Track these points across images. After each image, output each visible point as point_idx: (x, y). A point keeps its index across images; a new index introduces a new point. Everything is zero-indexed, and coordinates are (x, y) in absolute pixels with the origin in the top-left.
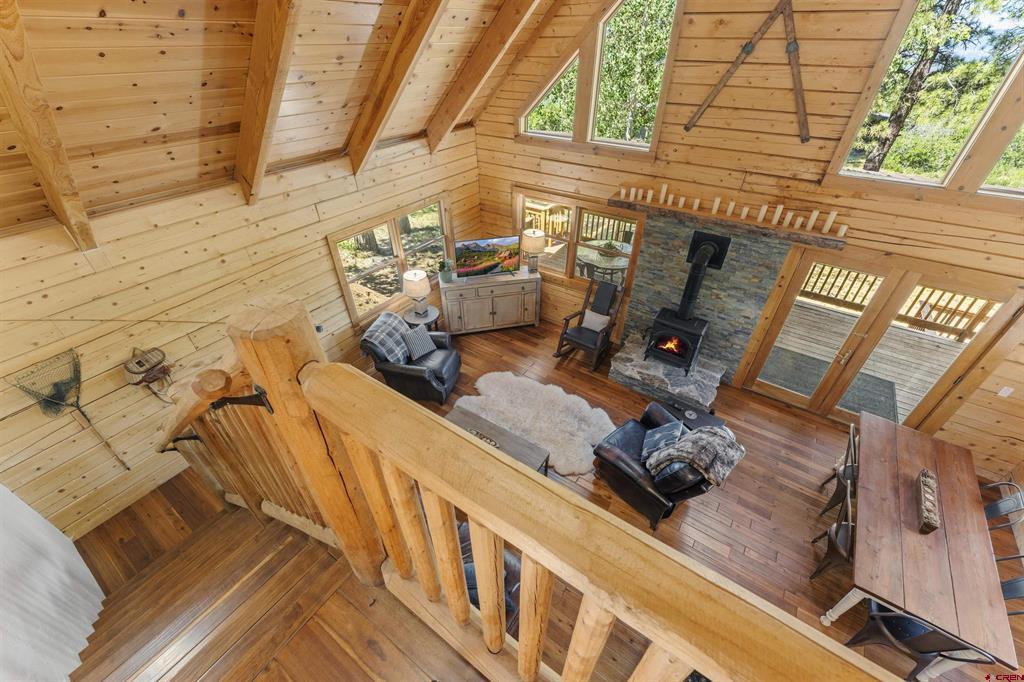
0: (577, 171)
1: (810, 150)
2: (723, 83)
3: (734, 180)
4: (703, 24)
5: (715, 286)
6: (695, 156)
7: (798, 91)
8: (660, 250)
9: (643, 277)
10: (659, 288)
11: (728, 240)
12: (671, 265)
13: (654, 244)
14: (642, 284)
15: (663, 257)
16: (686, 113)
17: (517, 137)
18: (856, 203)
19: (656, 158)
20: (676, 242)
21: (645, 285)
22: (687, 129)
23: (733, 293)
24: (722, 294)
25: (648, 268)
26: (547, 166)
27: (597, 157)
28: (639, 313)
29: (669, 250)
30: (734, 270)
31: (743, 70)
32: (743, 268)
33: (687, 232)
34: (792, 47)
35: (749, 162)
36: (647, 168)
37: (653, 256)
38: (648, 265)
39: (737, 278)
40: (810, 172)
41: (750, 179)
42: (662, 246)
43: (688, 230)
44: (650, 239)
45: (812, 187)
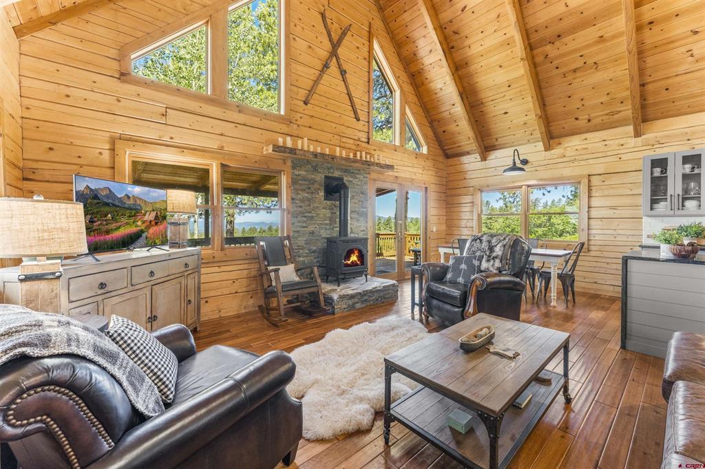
1: (360, 125)
2: (318, 81)
4: (301, 43)
6: (313, 123)
7: (350, 96)
8: (306, 195)
9: (299, 222)
10: (311, 228)
11: (343, 179)
12: (316, 205)
13: (301, 190)
14: (299, 229)
15: (309, 200)
17: (123, 76)
18: (380, 153)
19: (290, 121)
20: (316, 186)
21: (302, 229)
22: (305, 104)
25: (301, 212)
26: (175, 117)
27: (241, 114)
28: (301, 259)
29: (312, 193)
31: (325, 76)
33: (320, 177)
34: (343, 73)
35: (339, 130)
36: (285, 129)
37: (302, 201)
38: (300, 209)
40: (364, 137)
41: (344, 140)
42: (307, 190)
43: (321, 175)
44: (297, 187)
45: (366, 145)
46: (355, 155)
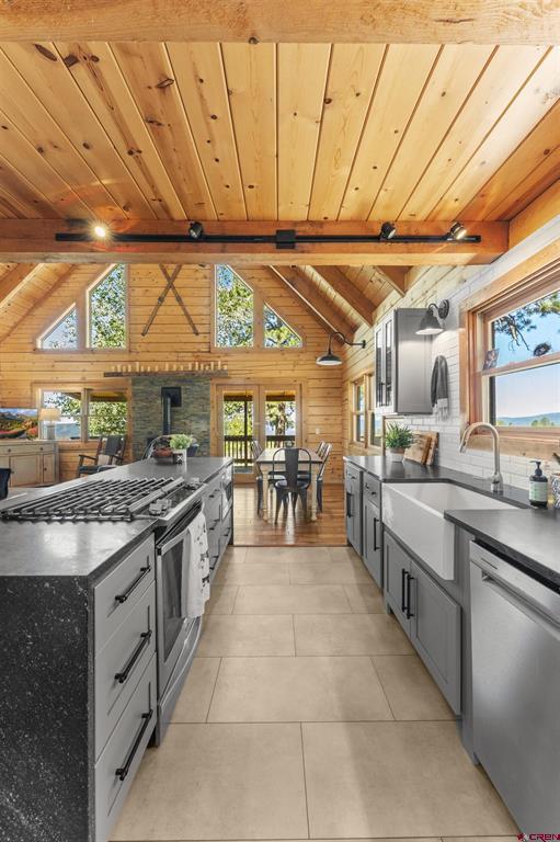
0: (82, 366)
1: (200, 338)
2: (154, 315)
3: (173, 357)
4: (138, 291)
5: (181, 417)
6: (150, 347)
7: (187, 315)
8: (145, 404)
9: (138, 425)
10: (150, 429)
11: (180, 389)
12: (153, 411)
13: (140, 400)
14: (138, 430)
15: (147, 407)
16: (141, 328)
17: (35, 350)
18: (226, 358)
19: (130, 351)
20: (154, 396)
21: (141, 430)
22: (143, 335)
23: (193, 418)
24: (187, 421)
26: (59, 366)
27: (95, 355)
29: (150, 402)
30: (188, 404)
31: (161, 308)
32: (192, 403)
33: (157, 389)
34: (179, 299)
35: (176, 347)
36: (126, 357)
37: (141, 408)
39: (191, 409)
40: (204, 348)
41: (181, 354)
42: (145, 400)
43: (157, 387)
45: (208, 354)
46: (194, 366)
